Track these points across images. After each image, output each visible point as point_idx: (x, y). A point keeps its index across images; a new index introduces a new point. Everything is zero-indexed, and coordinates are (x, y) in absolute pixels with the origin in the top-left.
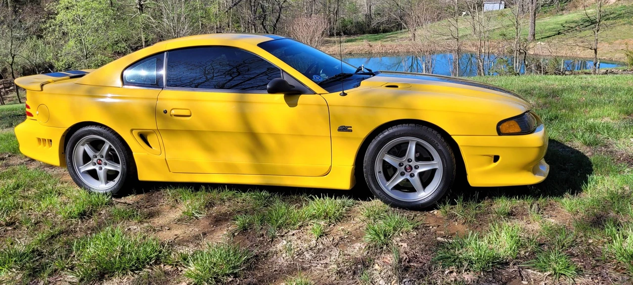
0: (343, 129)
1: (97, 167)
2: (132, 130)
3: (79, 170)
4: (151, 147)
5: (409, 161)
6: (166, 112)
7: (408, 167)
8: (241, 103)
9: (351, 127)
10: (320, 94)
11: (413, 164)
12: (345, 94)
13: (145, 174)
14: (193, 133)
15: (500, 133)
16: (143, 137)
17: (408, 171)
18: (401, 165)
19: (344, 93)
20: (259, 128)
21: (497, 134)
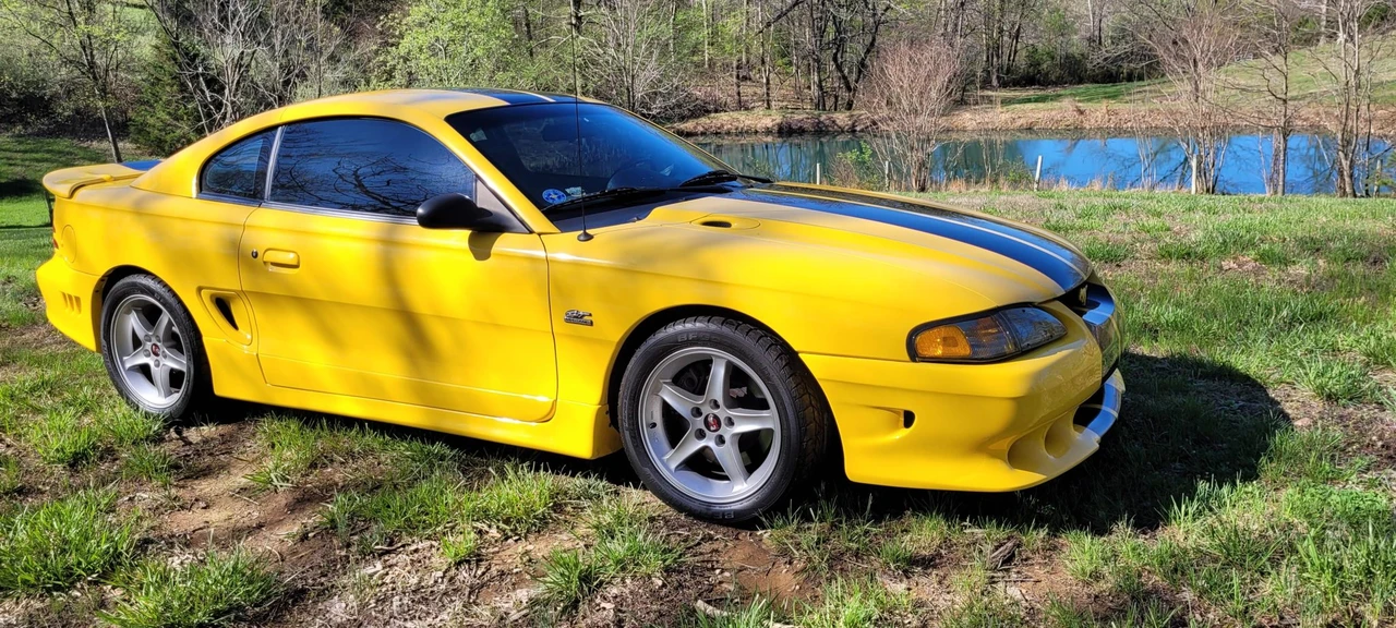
0: (577, 318)
1: (150, 361)
2: (200, 289)
3: (123, 363)
4: (235, 327)
5: (716, 405)
6: (255, 255)
7: (711, 419)
8: (389, 243)
9: (590, 315)
10: (539, 234)
11: (723, 413)
12: (589, 237)
13: (225, 385)
14: (304, 303)
15: (914, 354)
16: (223, 305)
17: (712, 428)
18: (697, 412)
19: (586, 234)
20: (420, 303)
21: (907, 358)
